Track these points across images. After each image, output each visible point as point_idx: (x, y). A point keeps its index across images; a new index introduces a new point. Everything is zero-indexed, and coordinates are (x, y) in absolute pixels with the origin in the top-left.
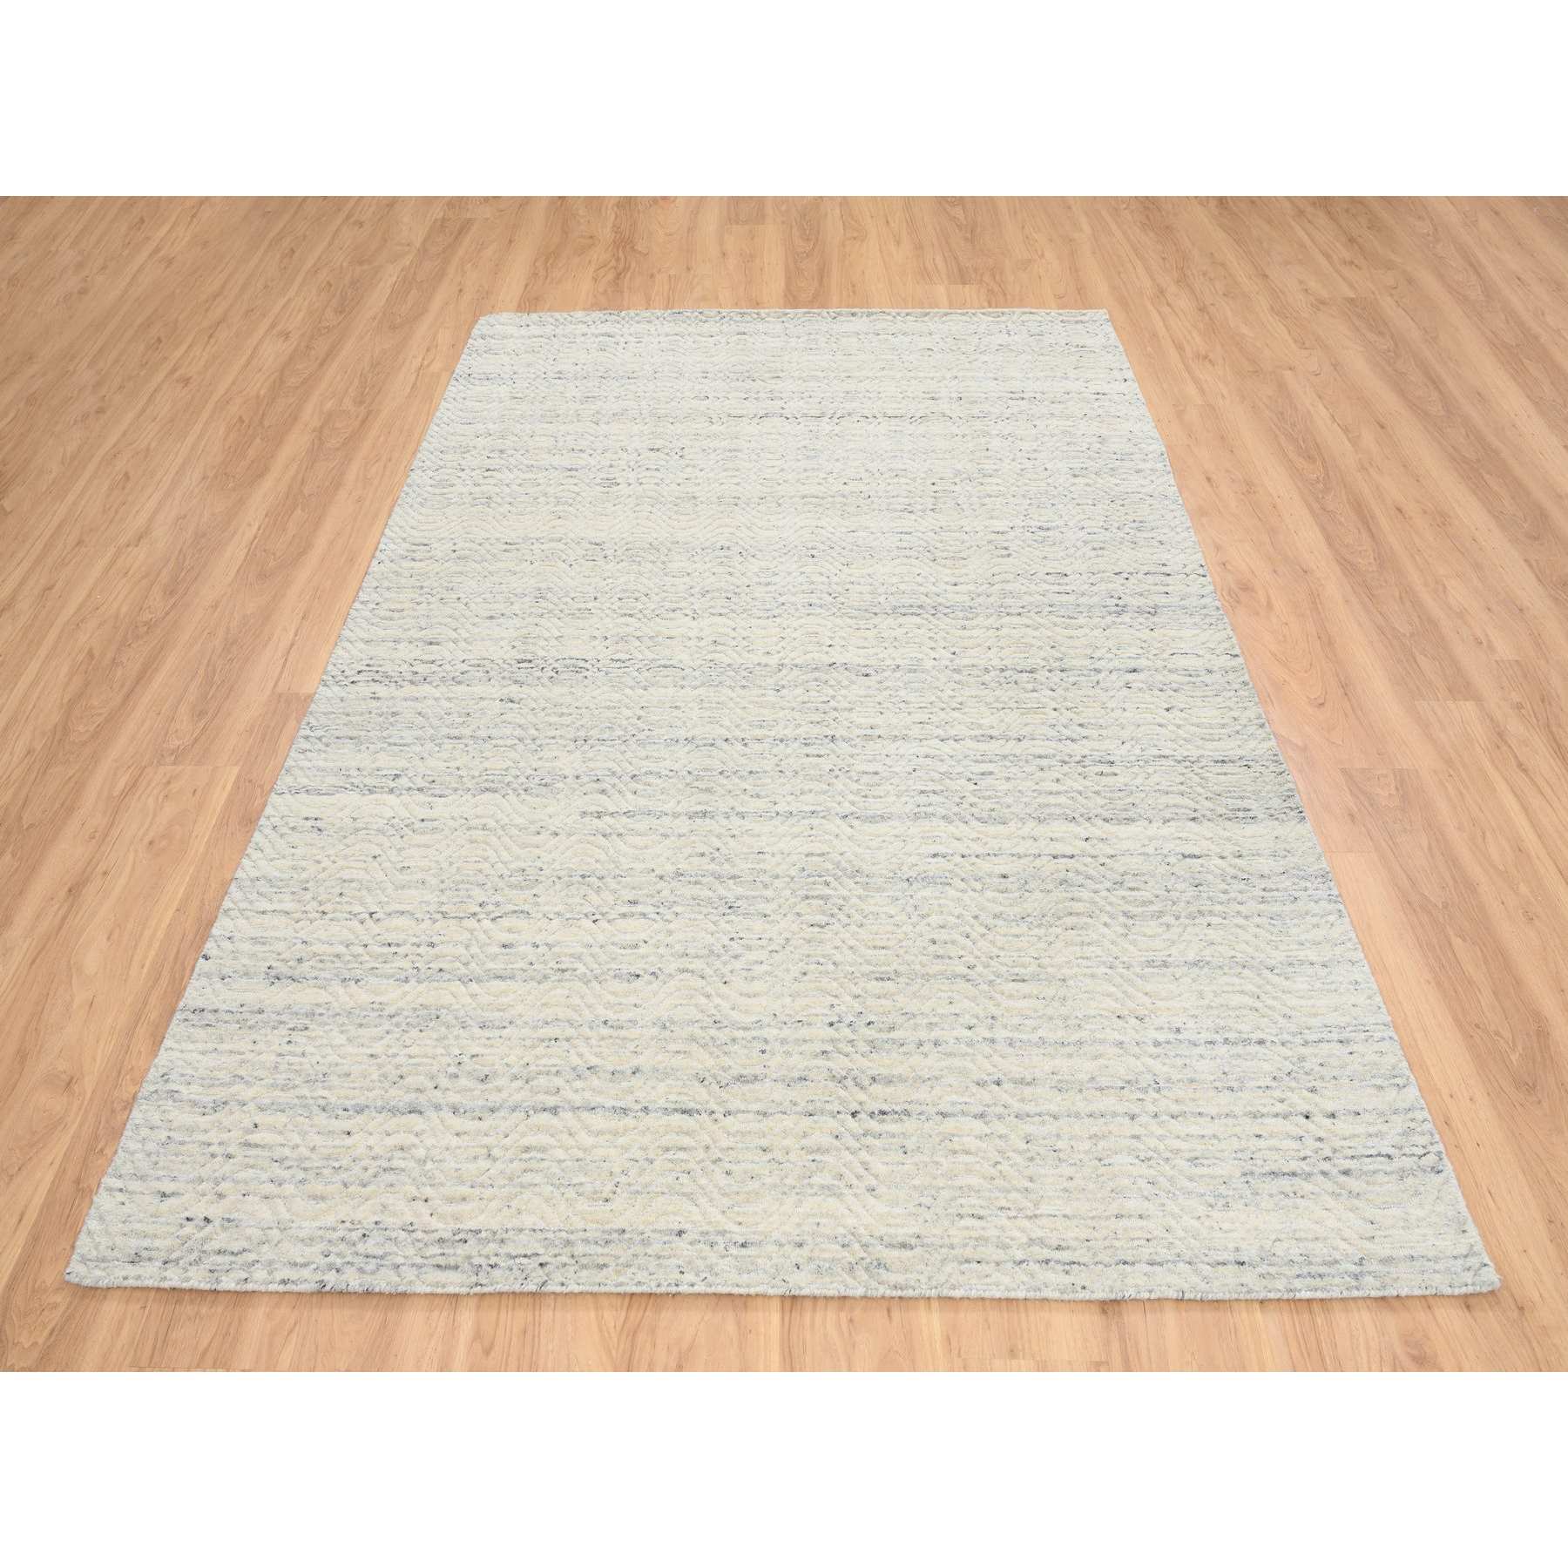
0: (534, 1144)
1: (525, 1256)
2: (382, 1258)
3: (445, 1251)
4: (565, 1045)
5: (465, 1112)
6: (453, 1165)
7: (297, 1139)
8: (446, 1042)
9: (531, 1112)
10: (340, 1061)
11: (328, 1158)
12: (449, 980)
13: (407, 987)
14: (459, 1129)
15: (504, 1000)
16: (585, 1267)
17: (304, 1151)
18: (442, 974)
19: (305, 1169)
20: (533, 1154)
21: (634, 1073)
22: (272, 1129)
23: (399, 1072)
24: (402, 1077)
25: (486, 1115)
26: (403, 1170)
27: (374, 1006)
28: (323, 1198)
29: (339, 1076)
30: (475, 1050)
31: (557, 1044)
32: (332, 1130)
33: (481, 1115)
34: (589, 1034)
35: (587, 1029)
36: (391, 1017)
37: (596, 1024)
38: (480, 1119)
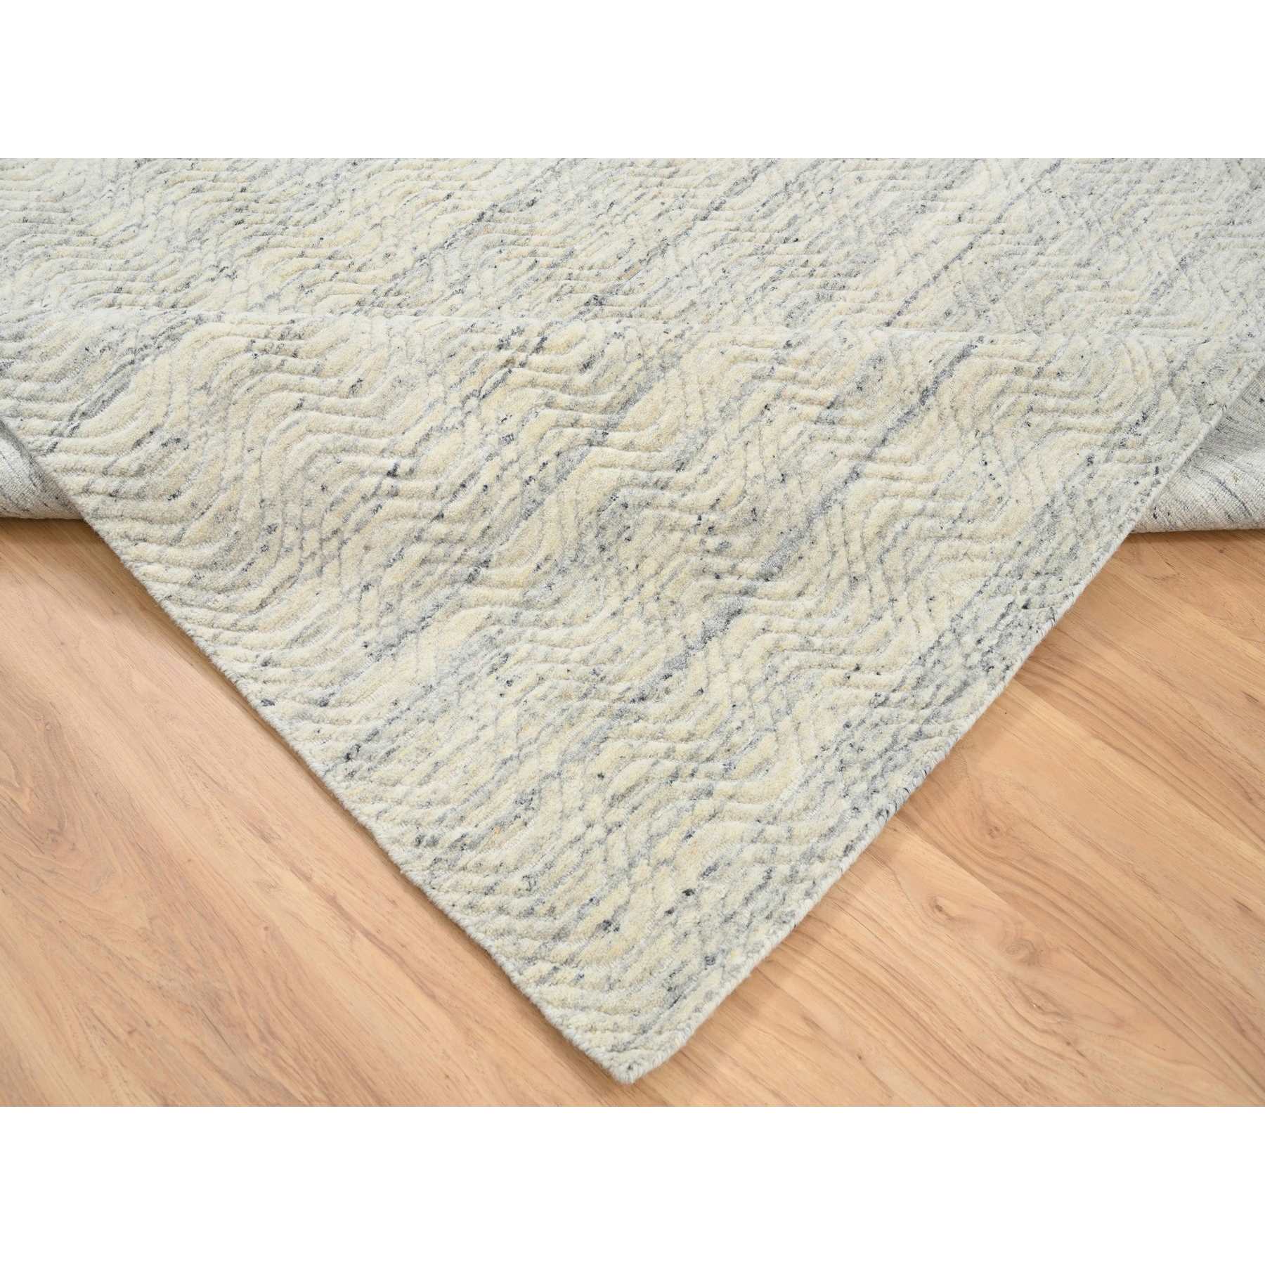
0: (882, 522)
1: (1003, 616)
2: (895, 742)
3: (937, 683)
5: (780, 568)
6: (835, 621)
7: (662, 746)
8: (668, 523)
10: (589, 648)
11: (718, 728)
12: (581, 456)
13: (547, 511)
14: (797, 587)
15: (665, 419)
16: (1060, 569)
17: (685, 747)
18: (565, 457)
19: (711, 759)
20: (891, 532)
22: (623, 761)
23: (665, 602)
24: (673, 602)
25: (802, 548)
26: (800, 667)
27: (544, 569)
29: (610, 660)
30: (708, 497)
31: (774, 411)
32: (681, 704)
33: (797, 555)
34: (789, 370)
35: (782, 368)
36: (575, 560)
37: (782, 353)
38: (800, 558)
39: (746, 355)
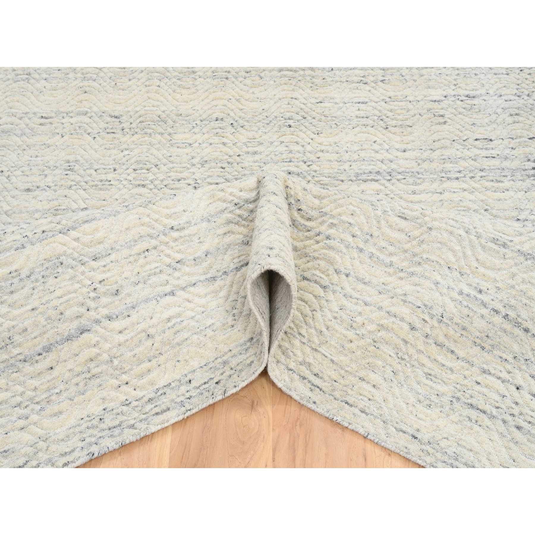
1: (205, 383)
2: (120, 425)
3: (157, 404)
4: (154, 252)
5: (117, 317)
6: (130, 354)
7: (20, 389)
8: (77, 279)
9: (159, 298)
10: (14, 323)
11: (48, 390)
12: (53, 235)
13: (26, 251)
14: (120, 328)
15: (98, 235)
16: (241, 371)
17: (30, 394)
18: (45, 234)
19: (37, 403)
20: (173, 321)
21: (206, 255)
23: (58, 312)
24: (62, 314)
25: (131, 312)
26: (101, 373)
27: (12, 275)
28: (61, 413)
29: (20, 334)
30: (100, 277)
31: (150, 253)
32: (39, 371)
33: (128, 314)
34: (166, 239)
35: (163, 237)
36: (29, 277)
37: (167, 231)
38: (129, 316)
39: (150, 224)
